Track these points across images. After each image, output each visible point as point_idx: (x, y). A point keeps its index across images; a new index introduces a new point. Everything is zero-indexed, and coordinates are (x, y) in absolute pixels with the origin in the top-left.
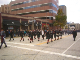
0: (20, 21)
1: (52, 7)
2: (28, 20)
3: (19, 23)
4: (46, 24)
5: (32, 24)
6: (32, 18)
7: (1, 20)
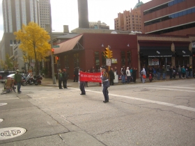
2: (188, 43)
3: (169, 51)
7: (137, 49)
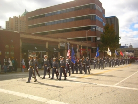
0: (47, 45)
1: (95, 20)
2: (58, 43)
4: (87, 49)
5: (64, 50)
6: (64, 40)
